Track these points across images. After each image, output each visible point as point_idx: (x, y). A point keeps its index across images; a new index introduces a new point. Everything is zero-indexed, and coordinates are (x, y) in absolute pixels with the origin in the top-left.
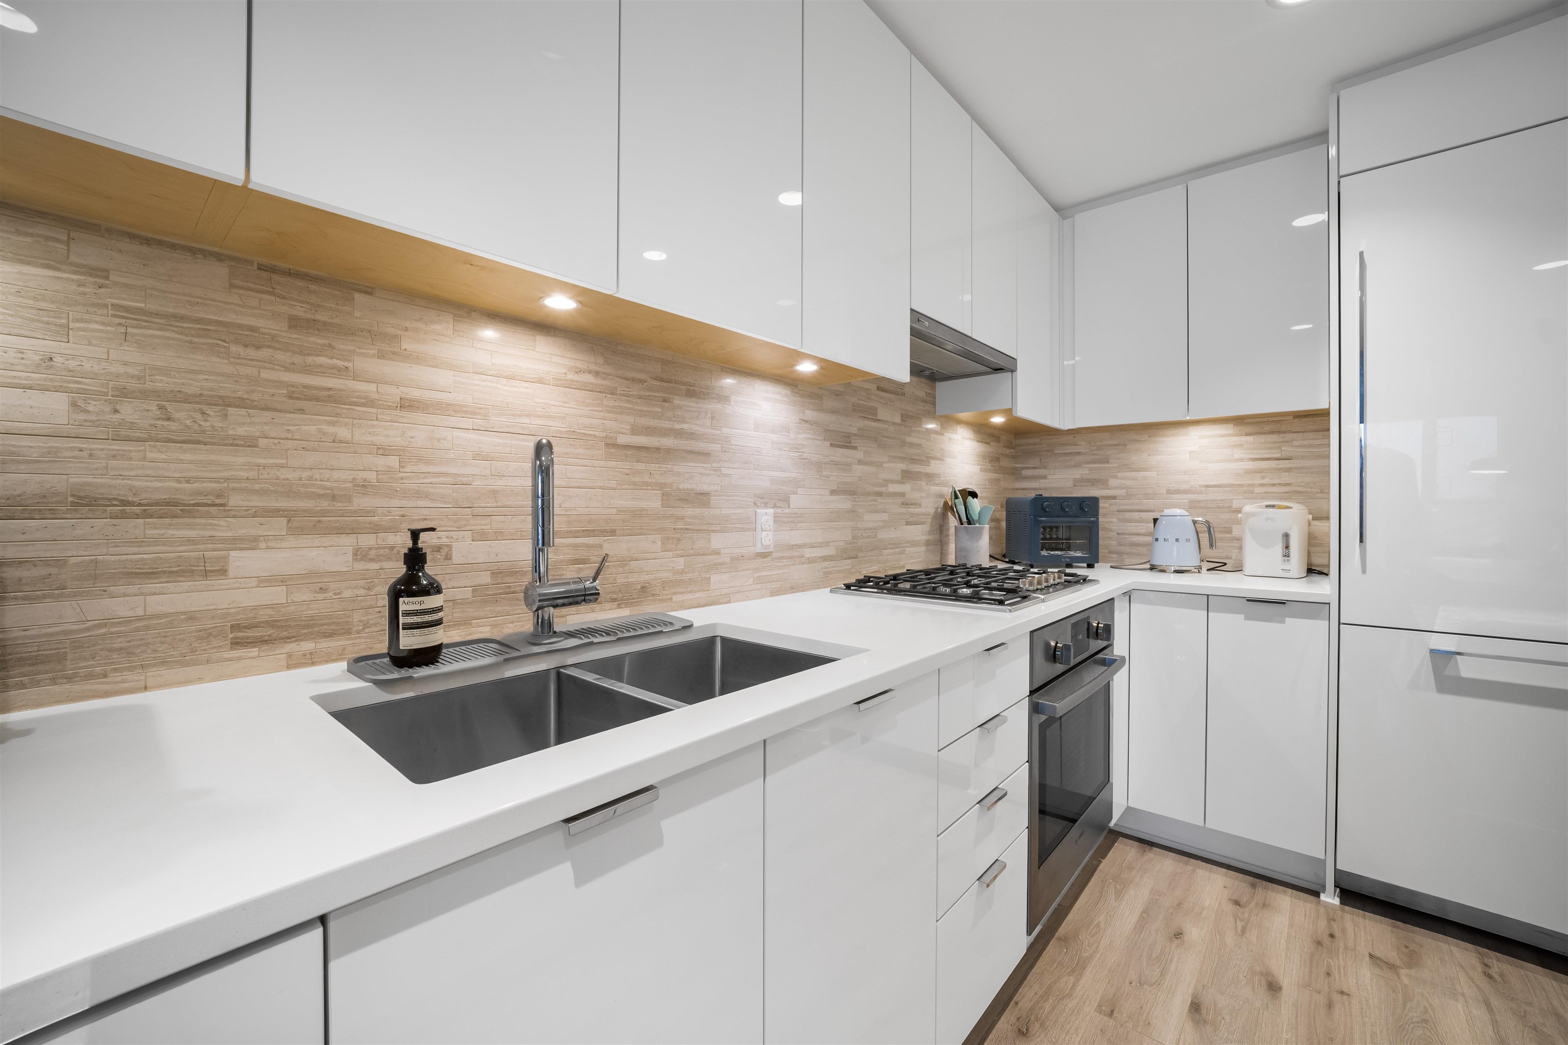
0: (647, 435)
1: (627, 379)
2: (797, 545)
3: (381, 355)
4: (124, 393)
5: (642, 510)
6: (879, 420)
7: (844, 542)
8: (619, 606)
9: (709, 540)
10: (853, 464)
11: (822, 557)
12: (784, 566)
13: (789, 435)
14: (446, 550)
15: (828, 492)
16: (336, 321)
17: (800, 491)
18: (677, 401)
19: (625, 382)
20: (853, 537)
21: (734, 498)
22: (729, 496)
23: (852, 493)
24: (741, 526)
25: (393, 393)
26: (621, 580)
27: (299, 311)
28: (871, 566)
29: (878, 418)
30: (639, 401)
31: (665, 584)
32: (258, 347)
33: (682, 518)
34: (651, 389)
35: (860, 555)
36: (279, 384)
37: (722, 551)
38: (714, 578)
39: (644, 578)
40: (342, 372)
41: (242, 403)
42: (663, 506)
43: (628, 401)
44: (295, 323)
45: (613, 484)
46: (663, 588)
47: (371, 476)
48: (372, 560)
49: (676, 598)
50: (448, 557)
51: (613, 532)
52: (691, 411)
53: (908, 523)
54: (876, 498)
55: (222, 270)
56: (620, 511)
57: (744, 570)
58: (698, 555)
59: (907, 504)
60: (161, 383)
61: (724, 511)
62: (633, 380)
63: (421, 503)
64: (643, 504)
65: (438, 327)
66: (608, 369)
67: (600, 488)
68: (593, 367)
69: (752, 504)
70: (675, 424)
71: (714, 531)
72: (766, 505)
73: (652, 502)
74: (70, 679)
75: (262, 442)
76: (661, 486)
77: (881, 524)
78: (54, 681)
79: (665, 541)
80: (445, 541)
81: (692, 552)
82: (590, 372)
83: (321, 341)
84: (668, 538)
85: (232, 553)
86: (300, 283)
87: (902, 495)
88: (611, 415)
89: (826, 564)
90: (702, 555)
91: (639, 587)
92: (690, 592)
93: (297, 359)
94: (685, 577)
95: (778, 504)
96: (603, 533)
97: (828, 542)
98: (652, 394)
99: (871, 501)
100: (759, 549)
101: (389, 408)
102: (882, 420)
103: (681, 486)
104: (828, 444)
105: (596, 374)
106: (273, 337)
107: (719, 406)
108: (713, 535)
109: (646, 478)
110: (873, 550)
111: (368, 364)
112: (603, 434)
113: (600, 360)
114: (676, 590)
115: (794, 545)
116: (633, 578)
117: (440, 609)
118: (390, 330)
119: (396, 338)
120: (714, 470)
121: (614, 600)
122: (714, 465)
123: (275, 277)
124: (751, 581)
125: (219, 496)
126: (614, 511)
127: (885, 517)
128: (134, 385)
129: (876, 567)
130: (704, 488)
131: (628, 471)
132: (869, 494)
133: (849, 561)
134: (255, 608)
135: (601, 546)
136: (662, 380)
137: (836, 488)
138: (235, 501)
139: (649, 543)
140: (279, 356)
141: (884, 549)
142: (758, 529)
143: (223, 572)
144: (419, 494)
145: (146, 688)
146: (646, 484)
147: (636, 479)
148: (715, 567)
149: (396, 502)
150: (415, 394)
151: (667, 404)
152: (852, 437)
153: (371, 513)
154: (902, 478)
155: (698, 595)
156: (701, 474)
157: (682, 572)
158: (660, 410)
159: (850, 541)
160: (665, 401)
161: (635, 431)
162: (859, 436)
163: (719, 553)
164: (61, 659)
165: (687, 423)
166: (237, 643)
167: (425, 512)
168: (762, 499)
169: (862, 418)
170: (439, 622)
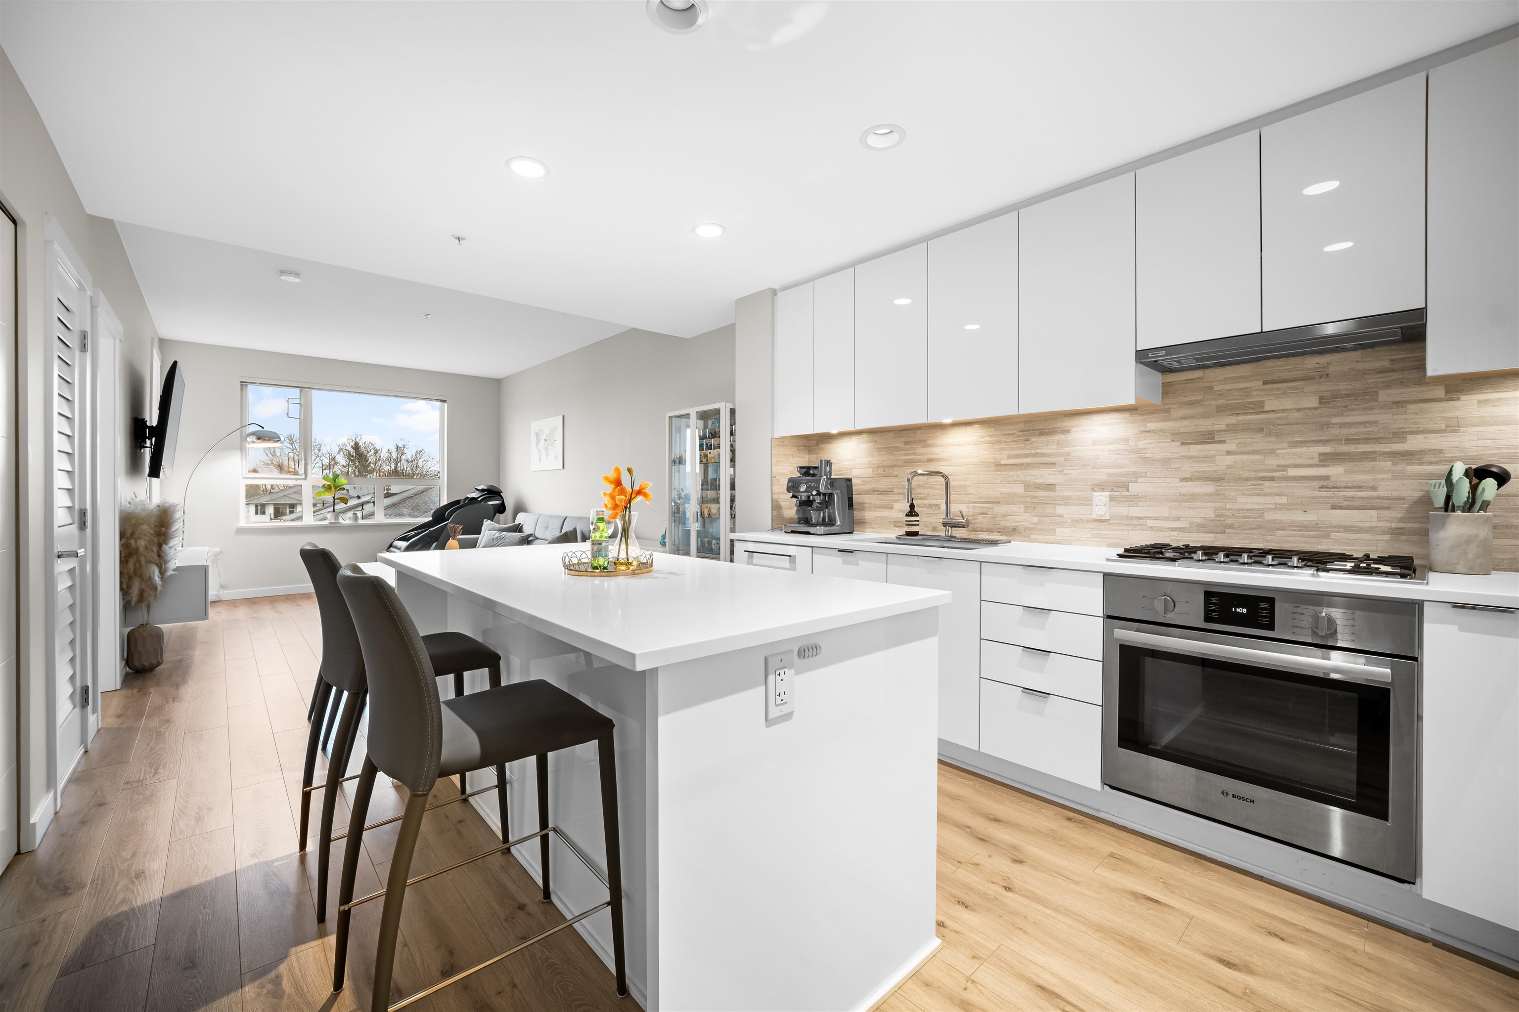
0: (1016, 458)
1: (1005, 435)
2: (1137, 517)
3: (923, 447)
4: (879, 467)
5: (1014, 493)
6: (1267, 412)
7: (1202, 519)
8: (1001, 535)
9: (1055, 509)
10: (1217, 456)
11: (1169, 528)
12: (1122, 529)
13: (1127, 443)
14: (938, 506)
15: (1178, 480)
16: (913, 440)
17: (1140, 480)
18: (1033, 439)
19: (1005, 436)
20: (1217, 516)
21: (1074, 486)
22: (1071, 485)
23: (1217, 479)
24: (1081, 502)
25: (926, 457)
26: (1002, 524)
27: (906, 440)
28: (1251, 543)
29: (1266, 410)
30: (1012, 443)
31: (1026, 529)
32: (899, 451)
33: (1036, 497)
34: (1018, 437)
35: (1227, 531)
36: (902, 460)
37: (1065, 516)
38: (1059, 530)
39: (1014, 524)
40: (914, 454)
41: (896, 466)
42: (1025, 491)
43: (1006, 445)
44: (906, 443)
45: (998, 481)
46: (1025, 530)
47: (920, 483)
48: (920, 508)
49: (1032, 536)
50: (939, 508)
51: (999, 503)
52: (1042, 443)
53: (1334, 507)
54: (1262, 482)
55: (892, 434)
56: (1002, 493)
57: (1083, 528)
58: (1047, 516)
59: (1337, 487)
60: (884, 464)
61: (1066, 494)
62: (1008, 435)
63: (932, 491)
64: (1014, 490)
65: (937, 434)
66: (996, 433)
67: (992, 483)
68: (990, 434)
69: (1091, 489)
70: (1032, 451)
71: (1059, 504)
72: (1103, 490)
73: (1020, 489)
74: (872, 528)
75: (899, 475)
76: (1024, 482)
77: (1274, 507)
78: (870, 528)
79: (1026, 508)
80: (938, 503)
81: (1043, 514)
82: (988, 436)
83: (910, 446)
84: (1028, 507)
85: (894, 503)
86: (906, 432)
87: (1327, 478)
88: (998, 452)
89: (1173, 534)
90: (1050, 516)
91: (1012, 528)
92: (1042, 535)
93: (905, 452)
94: (1038, 527)
95: (1115, 489)
96: (994, 503)
97: (1179, 517)
98: (1019, 439)
99: (1251, 485)
100: (1094, 517)
101: (925, 462)
102: (1274, 411)
103: (1036, 481)
104: (1178, 444)
105: (991, 436)
106: (901, 448)
107: (1063, 436)
108: (1058, 507)
109: (1016, 478)
110: (1256, 529)
111: (920, 450)
112: (994, 461)
113: (993, 430)
114: (1033, 532)
115: (1132, 517)
116: (1008, 524)
117: (918, 521)
118: (926, 439)
119: (926, 441)
120: (1059, 472)
121: (999, 532)
122: (1058, 469)
123: (902, 432)
124: (1089, 535)
125: (892, 489)
126: (999, 493)
127: (1284, 500)
128: (880, 465)
129: (1263, 545)
130: (1051, 481)
131: (1006, 476)
132: (1247, 479)
133: (1212, 535)
134: (898, 518)
135: (993, 508)
136: (1024, 431)
137: (1189, 477)
138: (895, 490)
139: (1018, 509)
140: (902, 452)
141: (1278, 529)
142: (1094, 504)
143: (893, 508)
144: (932, 488)
145: (881, 533)
146: (1015, 481)
147: (1010, 479)
148: (1060, 524)
149: (926, 490)
150: (931, 457)
151: (1027, 442)
152: (1216, 433)
153: (920, 494)
154: (1320, 461)
155: (1047, 537)
156: (1049, 474)
157: (1037, 524)
158: (1023, 445)
159: (1213, 519)
160: (1026, 441)
161: (1009, 457)
162: (1229, 431)
163: (1062, 517)
164: (871, 523)
165: (1040, 449)
166: (895, 526)
167: (934, 493)
168: (1100, 486)
169: (1235, 415)
170: (918, 525)
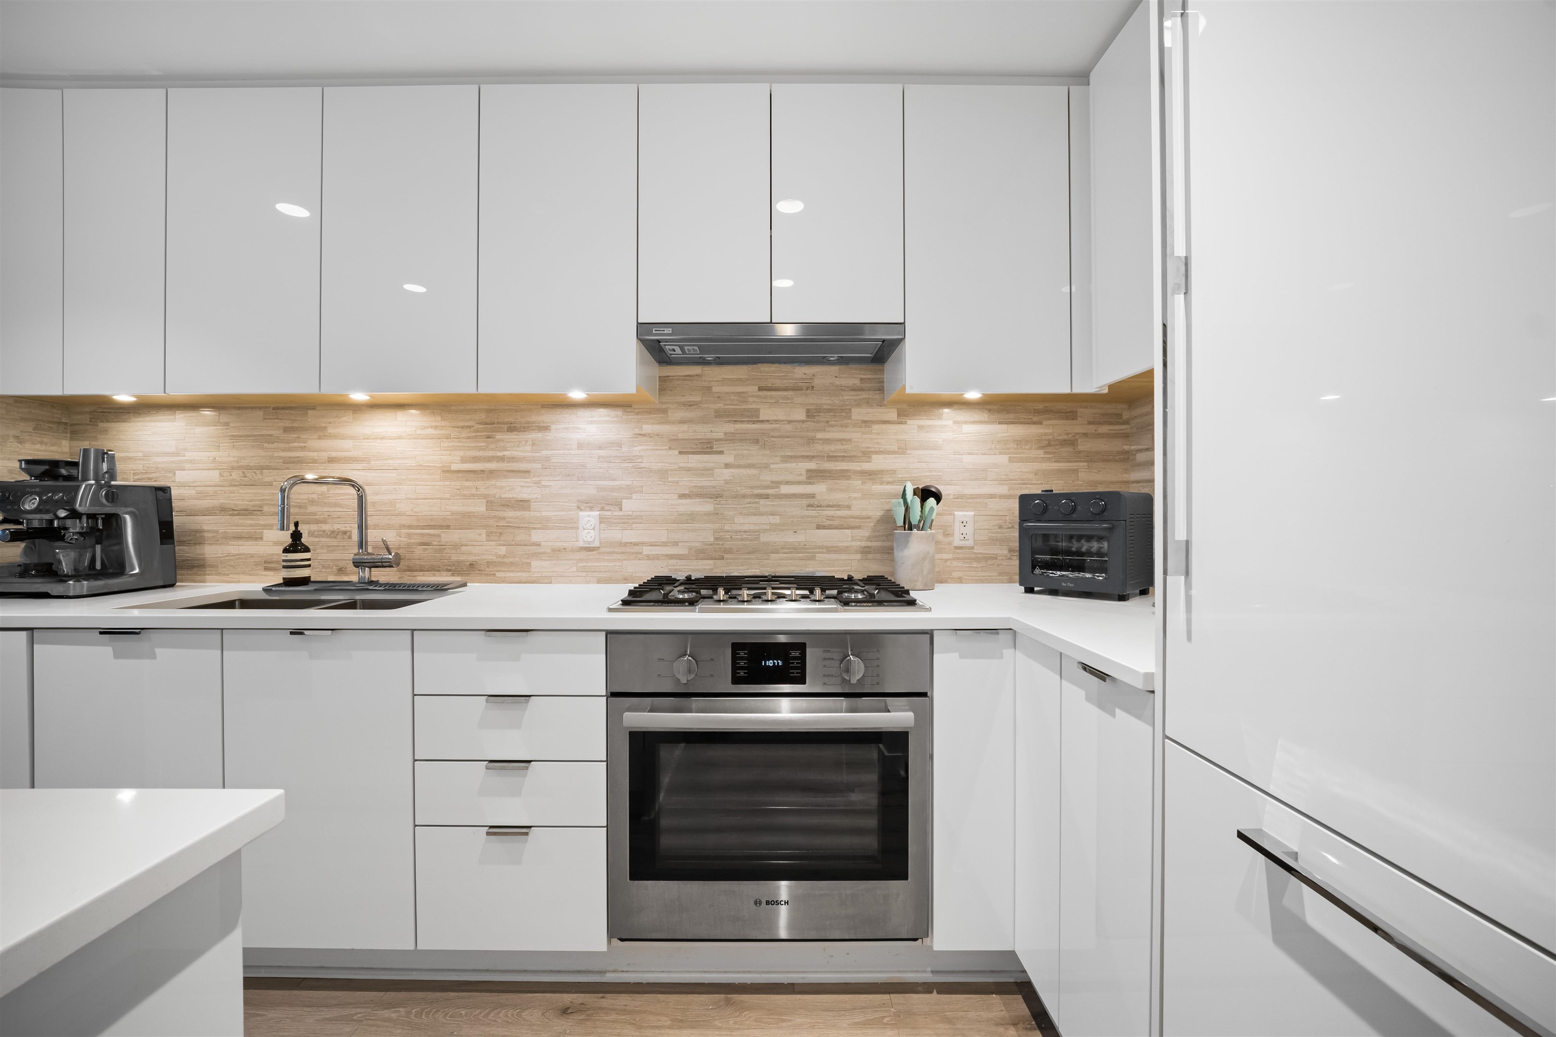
0: (475, 462)
1: (458, 427)
2: (631, 543)
3: (320, 438)
4: (233, 468)
5: (471, 512)
6: (762, 421)
7: (701, 543)
8: (453, 575)
9: (530, 535)
10: (715, 468)
11: (667, 555)
12: (615, 559)
13: (620, 449)
14: (349, 533)
15: (676, 496)
16: (301, 425)
17: (634, 496)
18: (499, 436)
19: (457, 429)
20: (716, 539)
21: (555, 503)
22: (550, 502)
23: (716, 496)
24: (564, 525)
25: (325, 455)
26: (454, 558)
27: (287, 424)
28: (748, 569)
29: (761, 419)
30: (467, 440)
31: (489, 564)
32: (273, 443)
33: (504, 518)
34: (477, 431)
35: (726, 556)
36: (280, 457)
37: (543, 544)
38: (535, 564)
39: (472, 558)
40: (303, 449)
41: (268, 468)
42: (487, 510)
43: (459, 442)
44: (286, 430)
45: (448, 496)
46: (488, 566)
47: (315, 496)
48: (316, 537)
49: (498, 574)
50: (350, 537)
51: (448, 527)
52: (511, 442)
53: (819, 527)
54: (758, 500)
55: (260, 413)
56: (453, 513)
57: (566, 560)
58: (520, 545)
59: (820, 506)
60: (243, 463)
61: (543, 514)
62: (463, 427)
63: (337, 509)
64: (471, 509)
65: (344, 419)
66: (444, 423)
67: (439, 499)
68: (433, 424)
69: (576, 508)
70: (497, 452)
71: (534, 528)
72: (591, 509)
73: (480, 507)
74: (220, 574)
75: (274, 483)
76: (485, 496)
77: (768, 527)
78: (216, 574)
79: (489, 534)
80: (348, 529)
81: (513, 543)
82: (431, 427)
83: (295, 436)
84: (492, 532)
85: (265, 531)
86: (287, 411)
87: (812, 496)
88: (447, 452)
89: (673, 562)
90: (523, 545)
91: (468, 563)
92: (512, 571)
93: (286, 445)
94: (507, 560)
95: (607, 508)
96: (441, 527)
97: (677, 542)
98: (478, 434)
99: (748, 504)
100: (581, 544)
101: (323, 463)
102: (768, 421)
103: (503, 496)
104: (676, 452)
105: (436, 427)
106: (278, 437)
107: (540, 435)
108: (533, 532)
109: (474, 491)
110: (753, 552)
111: (314, 443)
112: (440, 465)
113: (439, 418)
114: (499, 569)
115: (627, 543)
116: (462, 558)
117: (309, 560)
118: (323, 425)
119: (325, 428)
120: (534, 483)
121: (449, 570)
122: (534, 479)
123: (279, 411)
124: (574, 569)
125: (260, 507)
126: (449, 513)
127: (776, 520)
128: (236, 465)
129: (758, 571)
130: (525, 496)
131: (459, 487)
132: (744, 496)
133: (711, 562)
134: (272, 555)
135: (439, 536)
136: (487, 424)
137: (687, 493)
138: (266, 509)
139: (478, 535)
140: (281, 445)
141: (772, 553)
142: (581, 528)
143: (261, 538)
144: (336, 505)
145: (239, 582)
146: (473, 495)
147: (465, 492)
148: (536, 555)
149: (326, 509)
150: (334, 454)
151: (490, 440)
152: (715, 443)
153: (315, 514)
154: (808, 478)
155: (519, 574)
156: (522, 486)
157: (504, 556)
158: (485, 444)
159: (712, 543)
160: (489, 437)
161: (464, 460)
162: (727, 440)
163: (539, 545)
164: (217, 566)
165: (509, 450)
166: (266, 569)
167: (339, 514)
168: (587, 503)
169: (733, 422)
170: (309, 566)
